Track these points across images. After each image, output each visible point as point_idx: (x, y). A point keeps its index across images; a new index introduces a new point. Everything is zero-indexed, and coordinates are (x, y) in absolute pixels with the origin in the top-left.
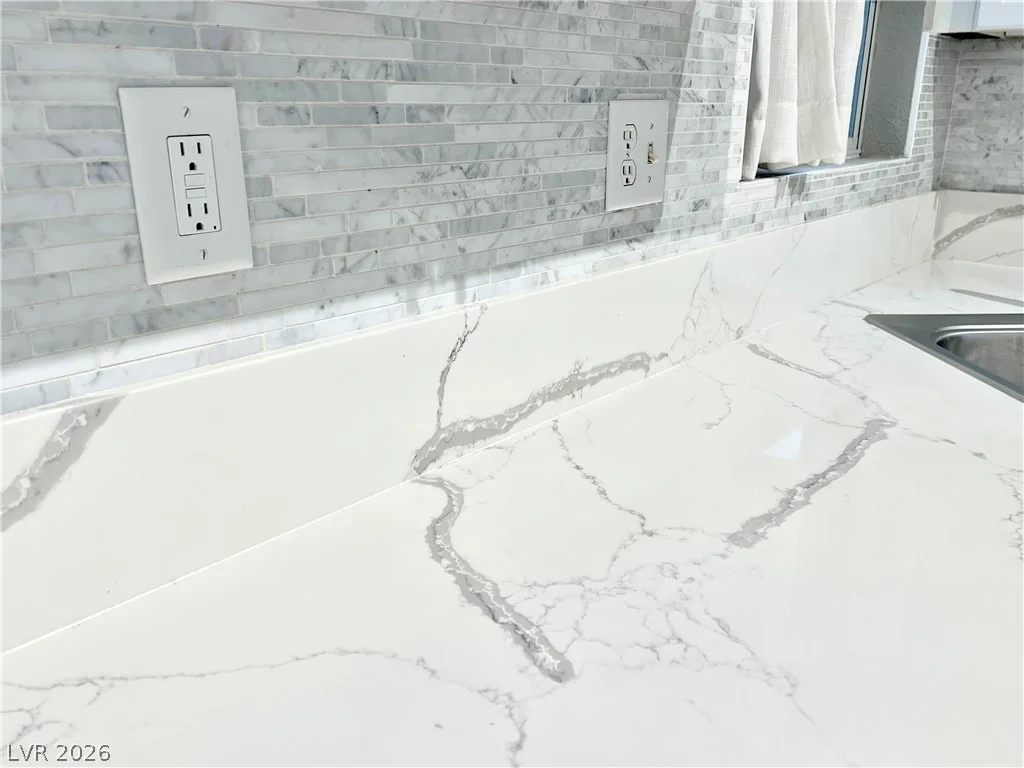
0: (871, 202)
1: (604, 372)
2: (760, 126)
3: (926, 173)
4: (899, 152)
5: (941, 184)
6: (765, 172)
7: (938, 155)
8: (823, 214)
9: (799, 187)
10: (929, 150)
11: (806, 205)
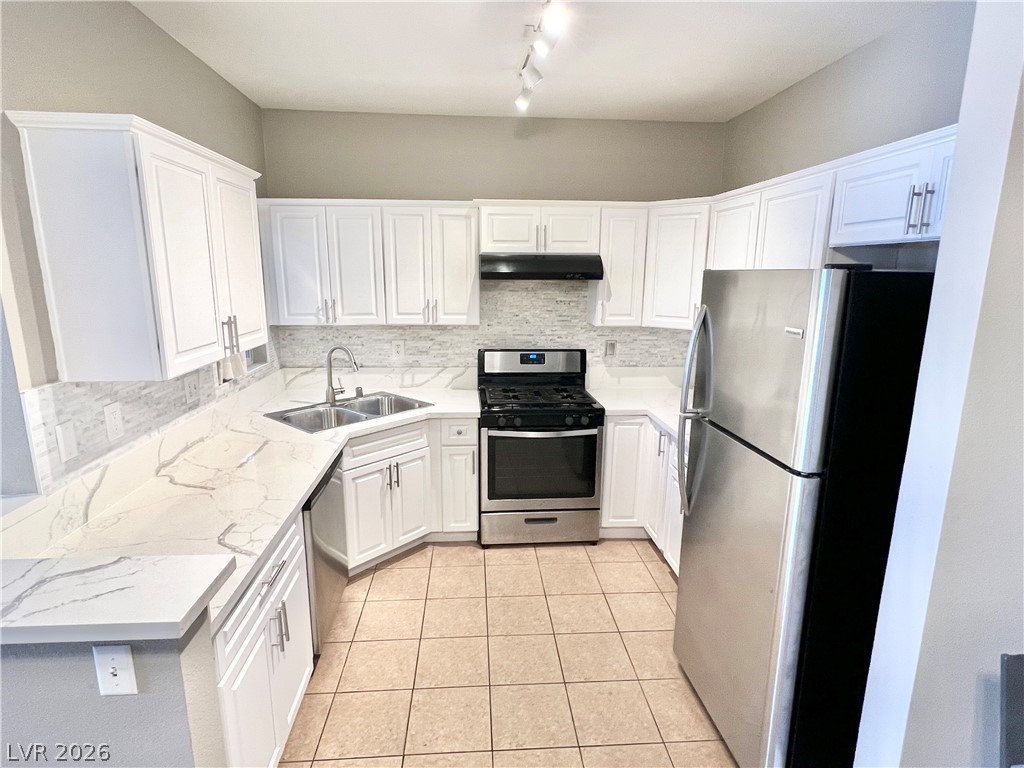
0: (260, 379)
1: (193, 444)
2: (221, 371)
3: (276, 364)
4: (265, 361)
5: (282, 367)
6: (225, 381)
7: (279, 358)
8: (244, 387)
9: (235, 382)
10: (276, 358)
11: (238, 387)
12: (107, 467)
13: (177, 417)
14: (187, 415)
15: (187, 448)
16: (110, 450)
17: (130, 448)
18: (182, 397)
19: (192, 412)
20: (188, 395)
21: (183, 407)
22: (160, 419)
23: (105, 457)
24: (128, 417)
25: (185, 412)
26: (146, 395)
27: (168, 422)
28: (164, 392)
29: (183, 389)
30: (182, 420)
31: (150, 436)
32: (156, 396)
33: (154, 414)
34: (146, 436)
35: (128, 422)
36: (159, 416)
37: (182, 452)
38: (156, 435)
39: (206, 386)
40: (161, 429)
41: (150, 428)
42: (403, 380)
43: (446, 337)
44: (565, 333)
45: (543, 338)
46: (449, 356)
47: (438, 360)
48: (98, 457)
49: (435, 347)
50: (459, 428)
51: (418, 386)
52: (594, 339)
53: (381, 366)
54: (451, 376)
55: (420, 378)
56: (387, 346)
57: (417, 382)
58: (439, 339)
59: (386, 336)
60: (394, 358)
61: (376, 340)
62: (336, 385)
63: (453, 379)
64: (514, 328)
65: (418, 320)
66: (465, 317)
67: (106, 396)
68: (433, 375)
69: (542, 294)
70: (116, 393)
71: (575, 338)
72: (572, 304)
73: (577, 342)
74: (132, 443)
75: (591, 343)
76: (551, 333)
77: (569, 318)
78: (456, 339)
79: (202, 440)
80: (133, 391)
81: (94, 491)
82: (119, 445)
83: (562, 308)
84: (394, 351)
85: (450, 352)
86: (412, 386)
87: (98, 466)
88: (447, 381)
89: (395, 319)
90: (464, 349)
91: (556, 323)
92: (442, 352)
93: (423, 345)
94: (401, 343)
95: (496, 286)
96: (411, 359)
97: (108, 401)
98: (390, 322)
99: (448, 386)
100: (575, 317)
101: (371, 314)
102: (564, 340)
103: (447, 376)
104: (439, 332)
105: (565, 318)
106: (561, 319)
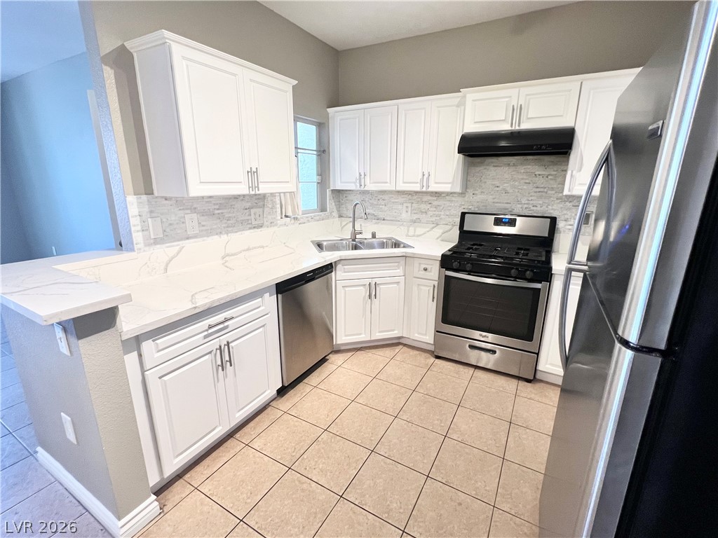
0: (318, 221)
1: (254, 248)
2: (284, 210)
3: (334, 215)
5: (340, 216)
6: (286, 216)
7: (338, 211)
8: (304, 223)
9: (296, 219)
10: (335, 210)
11: (299, 222)
12: (183, 247)
13: (243, 230)
14: (252, 231)
15: (248, 249)
16: (188, 238)
17: (204, 241)
18: (248, 220)
19: (256, 230)
20: (253, 220)
21: (250, 226)
22: (230, 229)
23: (184, 242)
24: (203, 223)
25: (250, 228)
26: (219, 214)
27: (236, 232)
28: (234, 215)
29: (250, 215)
30: (247, 233)
31: (220, 237)
32: (226, 216)
33: (224, 225)
34: (216, 236)
35: (203, 226)
36: (228, 227)
37: (244, 251)
38: (224, 237)
39: (270, 217)
40: (229, 235)
41: (221, 233)
42: (408, 231)
43: (440, 202)
44: (541, 202)
45: (521, 206)
46: (442, 216)
47: (433, 219)
48: (178, 240)
49: (431, 209)
50: (426, 266)
51: (418, 236)
52: (569, 209)
53: (395, 221)
54: (441, 231)
55: (420, 231)
56: (400, 207)
57: (417, 233)
58: (435, 203)
59: (400, 199)
60: (404, 216)
61: (393, 202)
62: (357, 228)
63: (443, 234)
64: (494, 197)
65: (417, 188)
66: (450, 185)
67: (187, 209)
68: (428, 229)
69: (522, 169)
70: (195, 208)
71: (550, 207)
72: (550, 177)
73: (552, 211)
74: (205, 238)
75: (565, 212)
76: (526, 202)
77: (546, 190)
78: (448, 203)
79: (263, 247)
80: (209, 209)
81: (172, 258)
82: (195, 237)
83: (540, 181)
84: (405, 209)
85: (442, 213)
86: (414, 236)
87: (178, 245)
88: (438, 235)
89: (402, 187)
90: (453, 212)
91: (533, 194)
92: (437, 213)
93: (423, 207)
94: (409, 205)
95: (482, 163)
96: (415, 217)
97: (189, 211)
98: (398, 189)
99: (438, 238)
100: (552, 189)
101: (386, 183)
102: (539, 208)
103: (438, 231)
104: (435, 198)
105: (542, 190)
106: (538, 190)
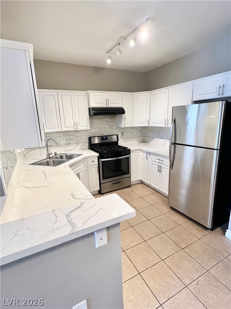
42: (66, 149)
43: (78, 134)
44: (111, 130)
46: (79, 140)
47: (76, 142)
49: (75, 138)
50: (93, 160)
55: (71, 148)
56: (59, 139)
59: (59, 135)
60: (62, 142)
64: (97, 130)
65: (72, 129)
66: (86, 127)
68: (75, 146)
69: (104, 119)
73: (116, 133)
76: (107, 131)
83: (110, 123)
86: (69, 150)
89: (64, 129)
90: (83, 137)
93: (71, 137)
94: (64, 137)
96: (67, 142)
99: (79, 149)
103: (79, 146)
104: (75, 133)
105: (111, 126)
106: (110, 126)
